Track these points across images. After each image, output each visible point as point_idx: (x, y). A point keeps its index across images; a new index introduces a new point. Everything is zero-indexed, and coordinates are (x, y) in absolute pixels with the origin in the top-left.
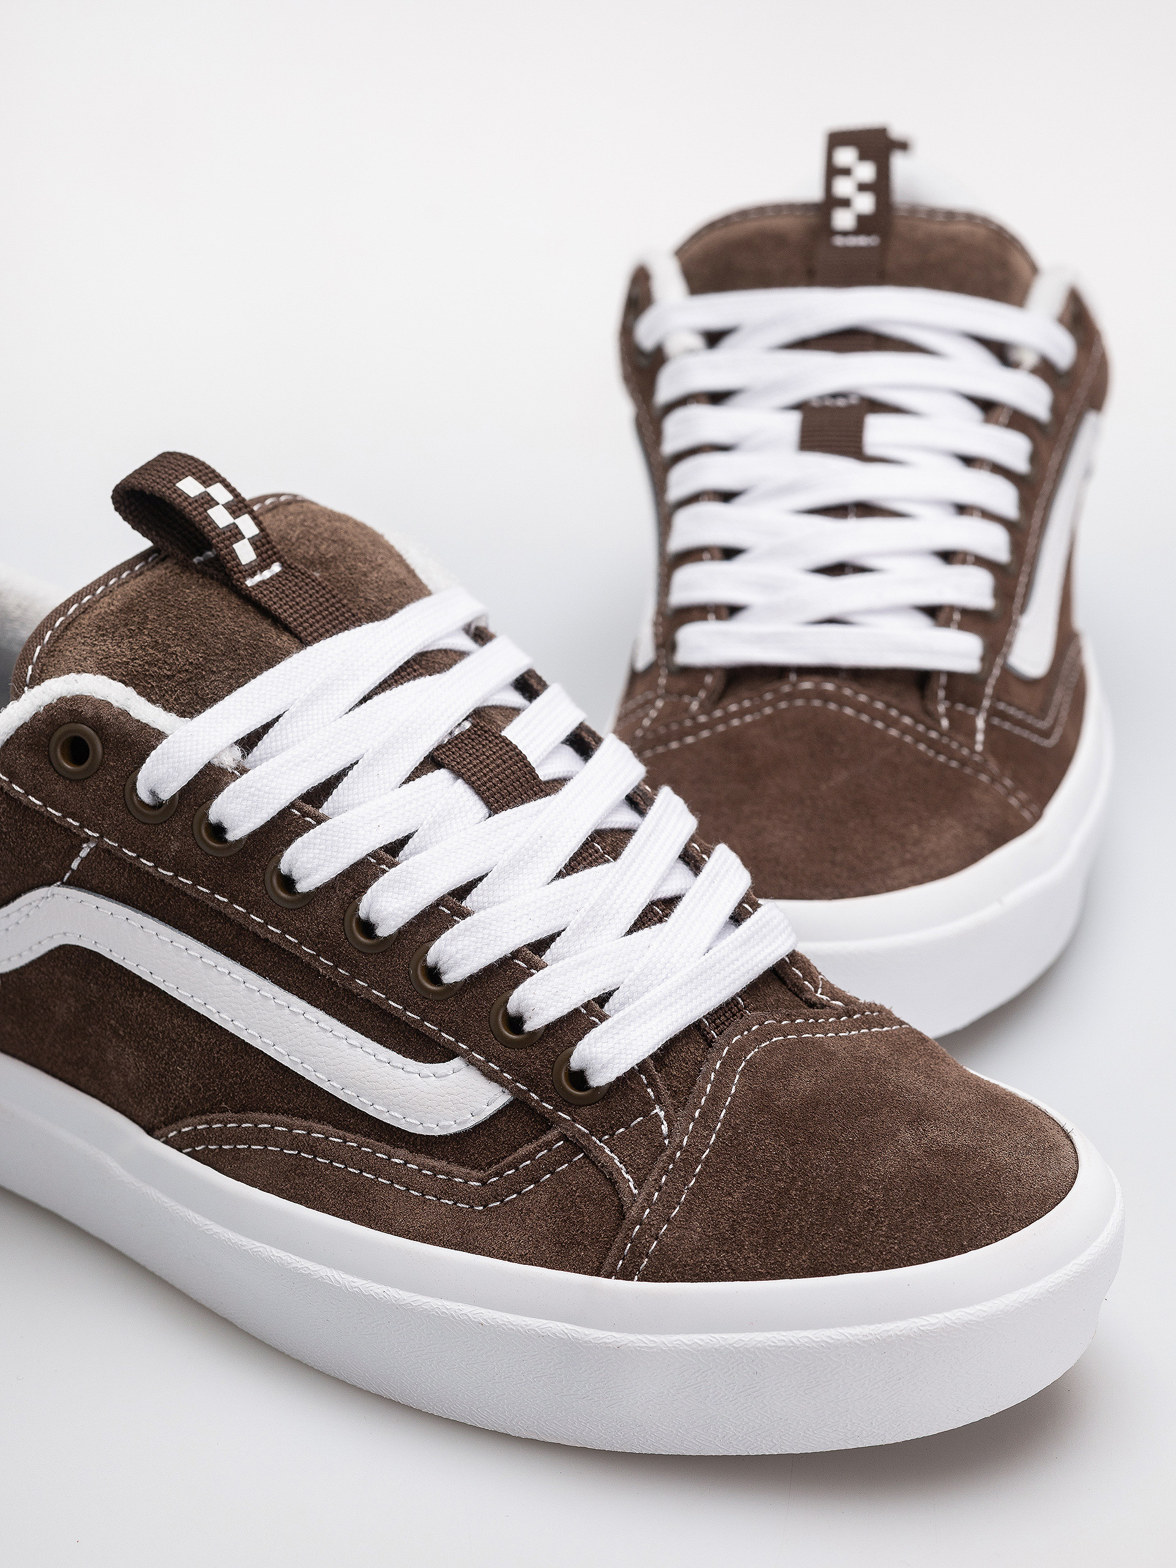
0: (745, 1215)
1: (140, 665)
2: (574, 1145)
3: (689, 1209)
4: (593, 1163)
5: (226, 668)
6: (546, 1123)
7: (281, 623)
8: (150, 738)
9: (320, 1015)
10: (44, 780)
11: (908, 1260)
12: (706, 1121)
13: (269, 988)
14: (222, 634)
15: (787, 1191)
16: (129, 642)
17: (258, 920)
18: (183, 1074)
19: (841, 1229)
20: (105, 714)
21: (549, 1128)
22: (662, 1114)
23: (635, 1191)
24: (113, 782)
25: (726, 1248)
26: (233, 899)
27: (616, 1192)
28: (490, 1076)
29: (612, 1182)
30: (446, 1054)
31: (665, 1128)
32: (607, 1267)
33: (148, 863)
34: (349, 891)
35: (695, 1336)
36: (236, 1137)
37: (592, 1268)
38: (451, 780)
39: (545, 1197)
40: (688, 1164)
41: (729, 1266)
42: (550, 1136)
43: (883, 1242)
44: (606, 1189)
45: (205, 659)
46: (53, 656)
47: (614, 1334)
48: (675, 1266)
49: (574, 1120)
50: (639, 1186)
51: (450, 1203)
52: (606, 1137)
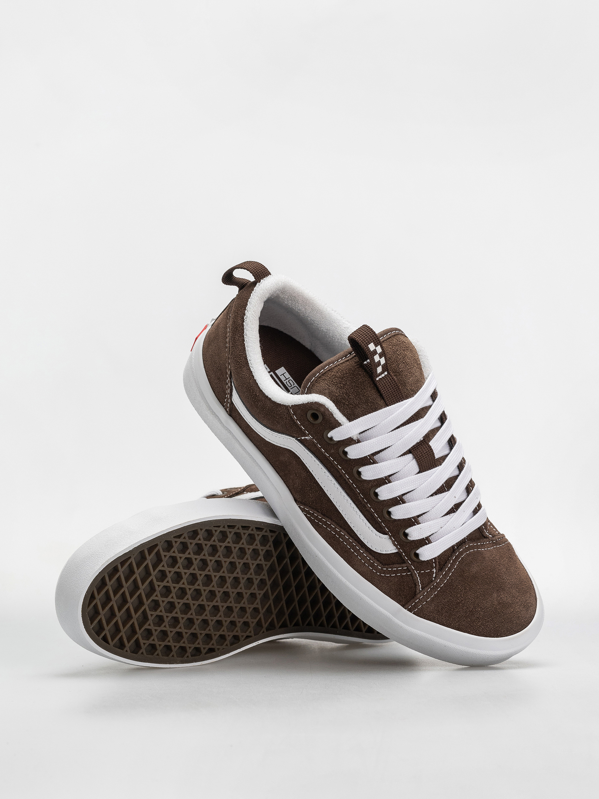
0: (446, 606)
1: (340, 398)
2: (408, 570)
3: (432, 600)
4: (413, 577)
5: (363, 408)
6: (404, 562)
7: (382, 396)
8: (337, 424)
9: (355, 507)
10: (303, 419)
11: (483, 635)
12: (445, 576)
13: (344, 493)
14: (366, 396)
15: (459, 603)
16: (340, 390)
17: (347, 477)
18: (311, 496)
19: (469, 620)
20: (327, 413)
21: (404, 563)
22: (435, 571)
23: (421, 590)
24: (322, 429)
25: (438, 614)
26: (343, 468)
27: (415, 587)
28: (395, 545)
29: (416, 585)
30: (384, 533)
31: (434, 576)
32: (406, 606)
33: (323, 451)
34: (375, 484)
35: (422, 632)
36: (320, 520)
37: (402, 604)
38: (412, 458)
39: (397, 580)
40: (436, 587)
41: (437, 619)
42: (404, 565)
43: (478, 627)
44: (413, 585)
45: (358, 403)
46: (317, 383)
47: (402, 623)
48: (424, 614)
49: (411, 564)
50: (423, 588)
51: (371, 568)
52: (418, 572)
